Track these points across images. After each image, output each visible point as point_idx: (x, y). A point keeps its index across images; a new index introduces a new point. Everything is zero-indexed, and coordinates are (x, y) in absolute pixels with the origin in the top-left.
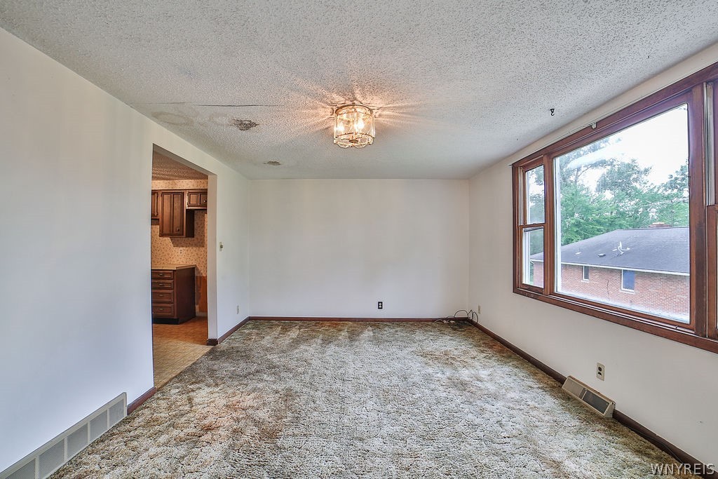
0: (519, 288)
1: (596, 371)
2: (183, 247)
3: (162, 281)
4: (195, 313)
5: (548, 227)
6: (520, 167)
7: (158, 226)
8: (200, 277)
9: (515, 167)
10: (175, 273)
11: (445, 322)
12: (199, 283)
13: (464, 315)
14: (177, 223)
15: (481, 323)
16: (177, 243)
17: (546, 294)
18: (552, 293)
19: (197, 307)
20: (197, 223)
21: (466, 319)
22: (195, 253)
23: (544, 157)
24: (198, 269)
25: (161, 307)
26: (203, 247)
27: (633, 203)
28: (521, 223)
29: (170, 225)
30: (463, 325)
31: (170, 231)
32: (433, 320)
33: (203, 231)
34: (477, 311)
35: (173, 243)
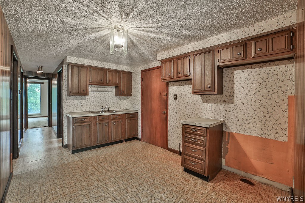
2: (211, 103)
3: (194, 136)
4: (221, 165)
7: (191, 86)
8: (229, 133)
10: (208, 130)
12: (227, 138)
14: (208, 81)
16: (206, 99)
19: (223, 161)
20: (226, 81)
22: (223, 109)
24: (226, 125)
25: (193, 161)
26: (232, 103)
29: (202, 83)
31: (202, 88)
33: (232, 88)
35: (202, 99)
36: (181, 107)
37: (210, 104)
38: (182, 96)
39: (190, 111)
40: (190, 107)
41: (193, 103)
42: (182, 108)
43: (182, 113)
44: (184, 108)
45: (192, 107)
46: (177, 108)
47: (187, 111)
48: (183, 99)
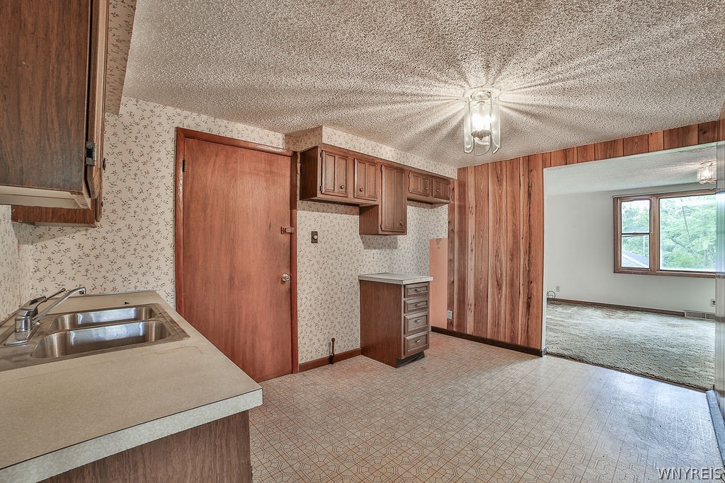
2: (375, 249)
5: (655, 235)
6: (620, 199)
9: (616, 199)
16: (369, 243)
17: (651, 271)
18: (659, 270)
35: (363, 243)
36: (326, 259)
37: (374, 251)
38: (330, 237)
39: (345, 266)
40: (345, 259)
41: (350, 249)
42: (330, 262)
43: (329, 273)
44: (334, 261)
45: (347, 258)
46: (318, 262)
47: (339, 268)
48: (331, 243)
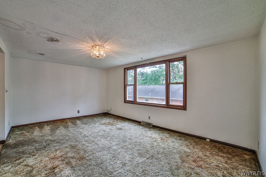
0: (126, 101)
1: (148, 117)
5: (135, 86)
6: (127, 69)
9: (125, 69)
11: (100, 114)
13: (105, 112)
15: (112, 113)
17: (134, 102)
18: (136, 102)
21: (106, 113)
23: (135, 67)
27: (131, 78)
28: (126, 84)
30: (106, 114)
32: (96, 115)
34: (110, 110)
